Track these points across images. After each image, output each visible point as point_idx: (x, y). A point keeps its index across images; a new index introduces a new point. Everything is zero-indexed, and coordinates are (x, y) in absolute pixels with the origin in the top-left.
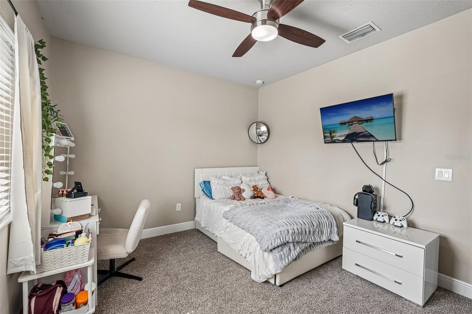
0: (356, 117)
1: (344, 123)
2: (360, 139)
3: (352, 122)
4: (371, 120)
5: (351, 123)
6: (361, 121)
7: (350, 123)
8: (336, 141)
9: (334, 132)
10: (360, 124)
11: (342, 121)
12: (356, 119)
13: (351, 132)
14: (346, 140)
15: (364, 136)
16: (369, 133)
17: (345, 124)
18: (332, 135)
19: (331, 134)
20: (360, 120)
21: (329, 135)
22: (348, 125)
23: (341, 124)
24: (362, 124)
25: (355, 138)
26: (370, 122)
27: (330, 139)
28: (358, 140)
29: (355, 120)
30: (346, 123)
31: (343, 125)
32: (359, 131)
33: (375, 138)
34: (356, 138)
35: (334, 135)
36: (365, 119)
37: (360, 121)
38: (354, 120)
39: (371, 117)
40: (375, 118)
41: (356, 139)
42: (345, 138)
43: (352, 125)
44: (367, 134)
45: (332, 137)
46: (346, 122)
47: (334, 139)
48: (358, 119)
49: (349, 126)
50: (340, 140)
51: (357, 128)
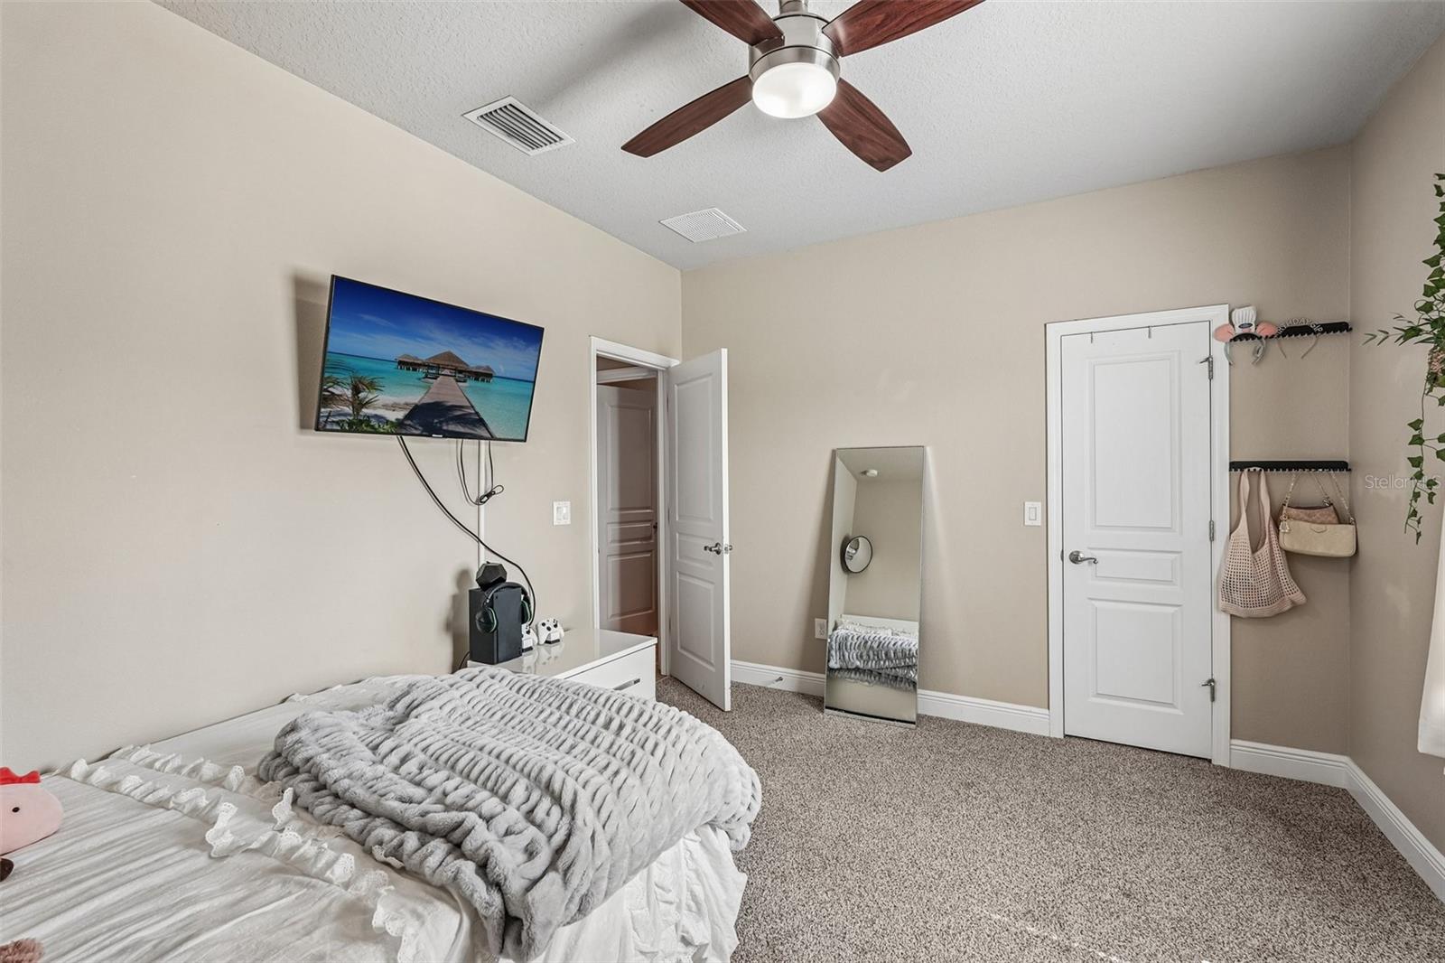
0: (450, 356)
1: (412, 364)
2: (452, 427)
3: (438, 367)
4: (483, 376)
5: (434, 371)
6: (464, 373)
7: (432, 369)
8: (374, 422)
9: (372, 386)
10: (457, 381)
11: (408, 356)
12: (449, 360)
13: (428, 400)
14: (409, 422)
15: (463, 420)
16: (477, 413)
17: (414, 370)
18: (362, 395)
19: (356, 391)
20: (461, 367)
21: (349, 393)
22: (424, 375)
23: (401, 363)
24: (465, 381)
25: (436, 421)
26: (483, 380)
27: (351, 412)
28: (445, 428)
29: (447, 363)
30: (419, 365)
31: (408, 369)
32: (451, 401)
33: (489, 432)
34: (441, 422)
35: (371, 396)
36: (474, 370)
37: (461, 372)
38: (443, 363)
39: (488, 368)
40: (497, 375)
41: (438, 425)
42: (407, 417)
43: (436, 379)
44: (471, 414)
45: (359, 405)
46: (419, 362)
47: (365, 411)
48: (457, 365)
49: (426, 377)
50: (387, 422)
51: (448, 391)
